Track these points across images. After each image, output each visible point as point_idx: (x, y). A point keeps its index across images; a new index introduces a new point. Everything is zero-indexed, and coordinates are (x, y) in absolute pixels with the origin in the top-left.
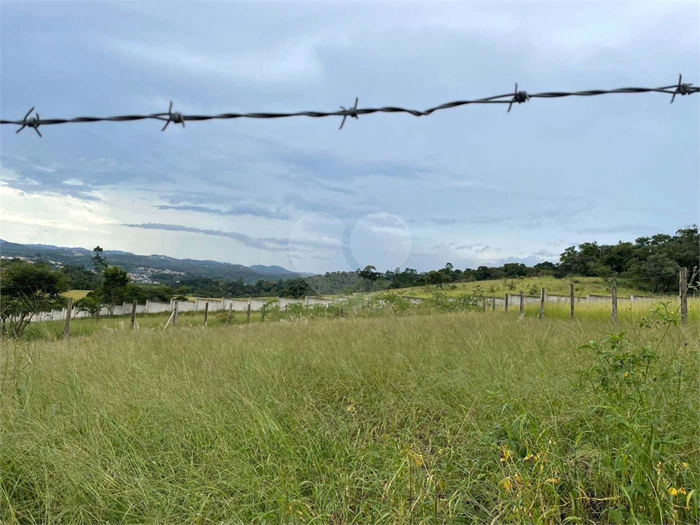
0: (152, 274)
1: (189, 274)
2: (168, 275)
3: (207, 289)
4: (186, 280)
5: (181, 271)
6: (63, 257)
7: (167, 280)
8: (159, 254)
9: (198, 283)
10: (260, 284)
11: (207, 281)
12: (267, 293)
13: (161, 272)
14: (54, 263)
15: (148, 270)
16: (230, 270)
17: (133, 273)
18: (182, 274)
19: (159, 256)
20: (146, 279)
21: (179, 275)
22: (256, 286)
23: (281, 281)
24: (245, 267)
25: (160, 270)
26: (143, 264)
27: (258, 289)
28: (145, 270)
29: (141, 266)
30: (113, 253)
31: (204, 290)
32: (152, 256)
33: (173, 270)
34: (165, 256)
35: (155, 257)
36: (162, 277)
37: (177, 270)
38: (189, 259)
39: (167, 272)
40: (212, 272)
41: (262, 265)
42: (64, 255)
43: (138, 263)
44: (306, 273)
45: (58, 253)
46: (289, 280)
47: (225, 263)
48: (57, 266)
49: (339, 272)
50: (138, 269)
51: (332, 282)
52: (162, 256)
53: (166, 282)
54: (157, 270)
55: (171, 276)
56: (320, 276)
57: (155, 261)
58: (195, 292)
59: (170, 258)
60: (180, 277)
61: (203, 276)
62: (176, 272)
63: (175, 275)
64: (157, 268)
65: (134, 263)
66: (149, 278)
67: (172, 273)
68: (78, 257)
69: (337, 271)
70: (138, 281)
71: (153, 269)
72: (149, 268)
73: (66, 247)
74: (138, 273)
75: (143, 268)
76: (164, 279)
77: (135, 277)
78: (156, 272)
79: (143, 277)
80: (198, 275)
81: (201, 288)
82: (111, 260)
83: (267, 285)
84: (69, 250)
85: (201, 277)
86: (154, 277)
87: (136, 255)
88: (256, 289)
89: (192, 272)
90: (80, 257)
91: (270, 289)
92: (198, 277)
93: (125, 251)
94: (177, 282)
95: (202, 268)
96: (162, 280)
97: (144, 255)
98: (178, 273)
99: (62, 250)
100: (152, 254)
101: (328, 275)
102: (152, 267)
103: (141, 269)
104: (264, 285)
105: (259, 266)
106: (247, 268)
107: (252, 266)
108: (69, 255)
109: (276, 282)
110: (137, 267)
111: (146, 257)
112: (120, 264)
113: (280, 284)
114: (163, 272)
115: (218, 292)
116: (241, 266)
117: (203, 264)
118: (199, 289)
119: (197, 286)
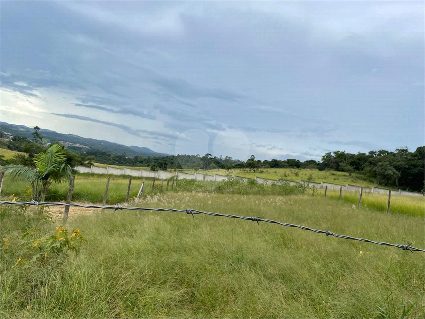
0: (68, 146)
1: (91, 148)
3: (103, 158)
4: (89, 151)
5: (86, 146)
6: (12, 130)
7: (77, 150)
9: (98, 154)
10: (136, 158)
11: (103, 154)
12: (141, 164)
14: (6, 133)
18: (87, 147)
19: (73, 135)
21: (85, 148)
22: (134, 159)
23: (149, 157)
25: (73, 144)
26: (62, 139)
27: (135, 161)
29: (62, 140)
30: (43, 130)
33: (81, 144)
34: (76, 136)
35: (70, 135)
37: (84, 144)
38: (91, 138)
39: (78, 145)
40: (106, 148)
41: (137, 146)
42: (13, 129)
43: (59, 138)
44: (165, 154)
45: (10, 128)
46: (154, 157)
47: (114, 143)
48: (8, 136)
49: (185, 155)
51: (181, 161)
52: (75, 135)
54: (71, 144)
55: (79, 149)
56: (174, 156)
57: (70, 138)
58: (96, 159)
59: (79, 136)
60: (85, 149)
62: (83, 146)
63: (83, 147)
64: (72, 143)
65: (57, 138)
67: (81, 146)
68: (21, 131)
72: (66, 142)
73: (14, 124)
75: (63, 142)
76: (75, 149)
78: (71, 145)
80: (97, 149)
83: (141, 159)
84: (16, 127)
85: (99, 150)
87: (58, 133)
88: (133, 161)
89: (93, 146)
90: (23, 131)
91: (143, 162)
92: (97, 150)
93: (51, 130)
94: (84, 152)
95: (100, 145)
96: (74, 150)
98: (84, 147)
99: (12, 126)
100: (68, 134)
102: (68, 142)
103: (61, 142)
104: (139, 159)
105: (135, 146)
106: (128, 147)
107: (130, 146)
108: (16, 129)
109: (146, 158)
110: (59, 140)
111: (64, 134)
112: (48, 138)
113: (149, 159)
114: (75, 145)
115: (109, 161)
116: (124, 146)
117: (100, 142)
118: (98, 158)
119: (97, 156)
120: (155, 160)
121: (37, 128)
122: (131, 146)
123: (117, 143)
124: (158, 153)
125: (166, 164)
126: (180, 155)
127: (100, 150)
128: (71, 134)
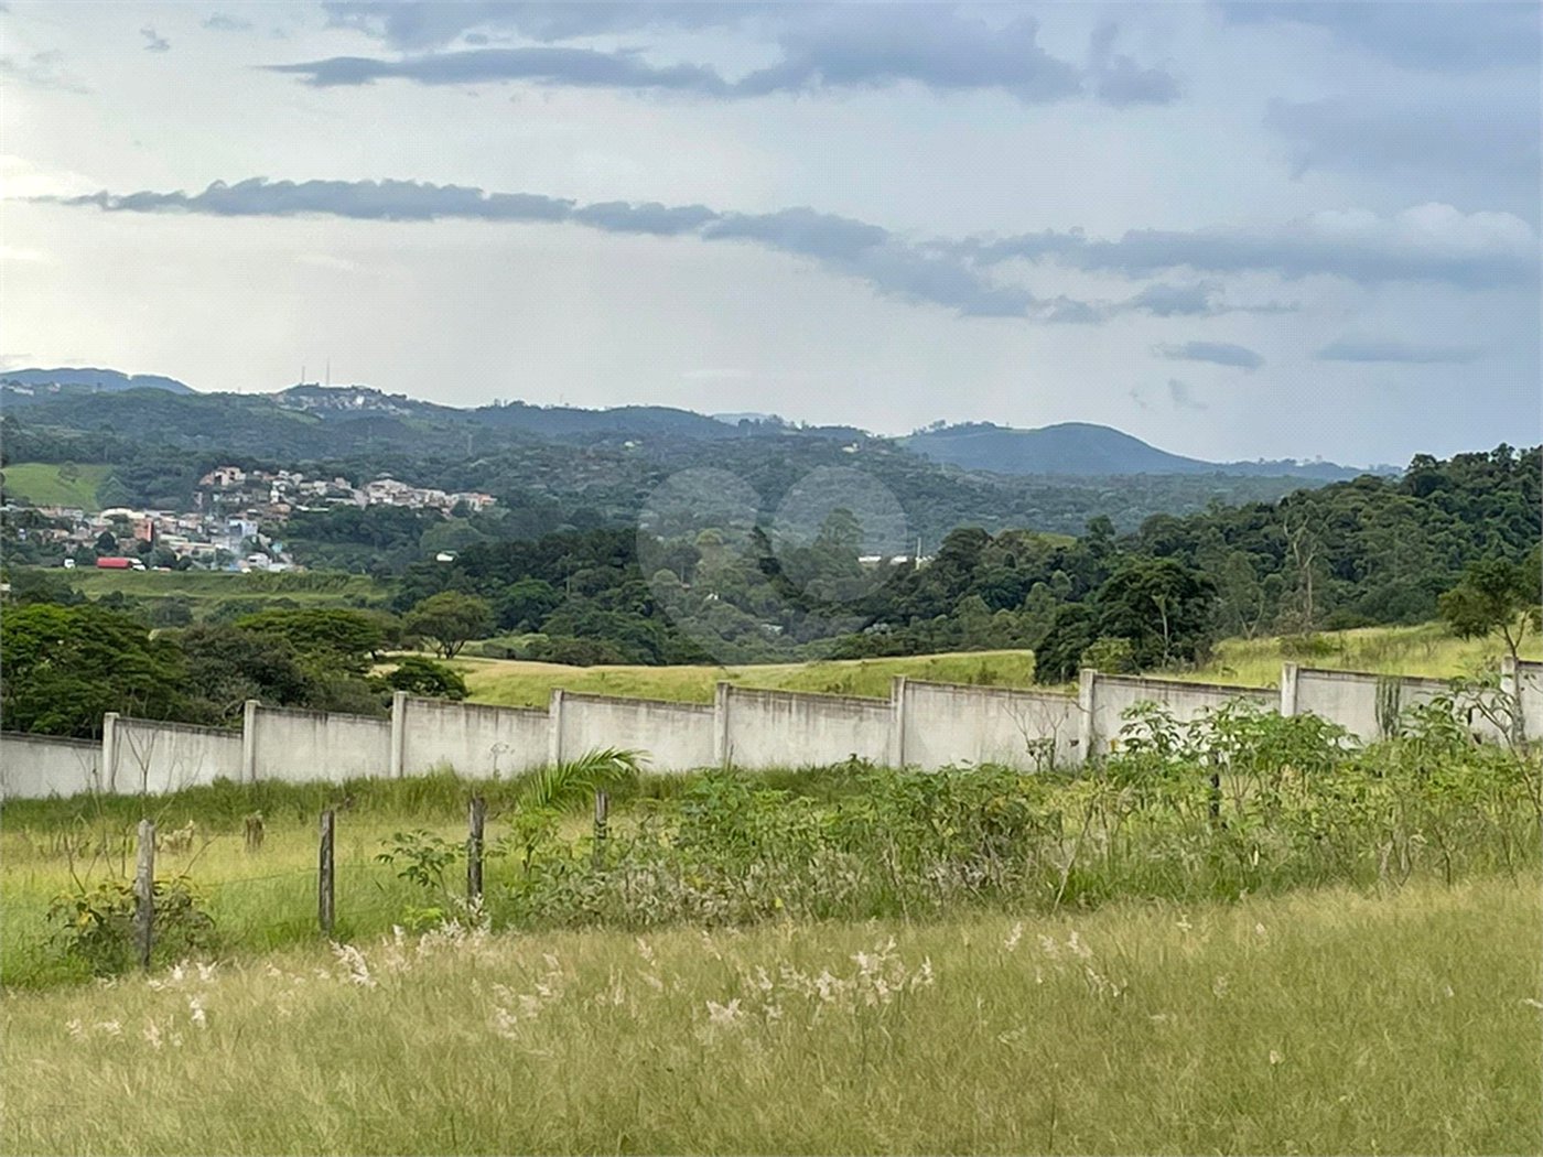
0: (295, 515)
1: (515, 501)
2: (383, 514)
3: (625, 600)
4: (491, 541)
5: (470, 487)
7: (384, 545)
8: (332, 386)
9: (567, 561)
10: (961, 555)
11: (623, 549)
12: (1005, 615)
13: (348, 495)
15: (268, 487)
16: (779, 464)
17: (180, 511)
18: (477, 501)
19: (337, 391)
20: (258, 548)
21: (461, 510)
22: (935, 570)
23: (1101, 527)
24: (878, 442)
25: (342, 484)
26: (239, 447)
27: (953, 593)
28: (250, 485)
29: (235, 462)
32: (289, 391)
33: (419, 481)
34: (368, 392)
35: (308, 402)
36: (358, 529)
37: (446, 478)
38: (518, 404)
39: (385, 492)
40: (660, 481)
41: (989, 426)
43: (204, 446)
46: (1150, 526)
47: (744, 422)
49: (1503, 450)
50: (208, 480)
51: (1459, 525)
52: (356, 391)
53: (381, 558)
54: (321, 487)
55: (406, 522)
56: (1369, 485)
57: (308, 428)
58: (553, 618)
59: (399, 400)
60: (461, 523)
62: (438, 494)
63: (434, 512)
64: (325, 474)
65: (185, 441)
66: (275, 538)
67: (415, 503)
69: (1489, 448)
70: (207, 560)
71: (299, 477)
72: (275, 472)
74: (206, 511)
75: (239, 476)
76: (366, 539)
77: (192, 535)
78: (318, 500)
79: (237, 531)
80: (571, 509)
81: (587, 591)
82: (46, 429)
83: (1011, 563)
85: (592, 516)
87: (197, 396)
88: (934, 587)
89: (539, 486)
91: (1027, 586)
93: (130, 373)
94: (442, 557)
95: (601, 457)
96: (356, 550)
98: (453, 499)
101: (1426, 478)
102: (293, 469)
103: (225, 481)
104: (990, 565)
106: (891, 443)
107: (919, 436)
109: (1069, 542)
110: (205, 469)
111: (251, 399)
112: (97, 454)
113: (1099, 552)
114: (359, 499)
116: (851, 434)
117: (605, 436)
118: (575, 599)
119: (559, 580)
120: (1164, 550)
122: (926, 424)
123: (776, 422)
124: (1220, 473)
125: (1191, 589)
126: (1445, 455)
127: (611, 511)
128: (314, 390)
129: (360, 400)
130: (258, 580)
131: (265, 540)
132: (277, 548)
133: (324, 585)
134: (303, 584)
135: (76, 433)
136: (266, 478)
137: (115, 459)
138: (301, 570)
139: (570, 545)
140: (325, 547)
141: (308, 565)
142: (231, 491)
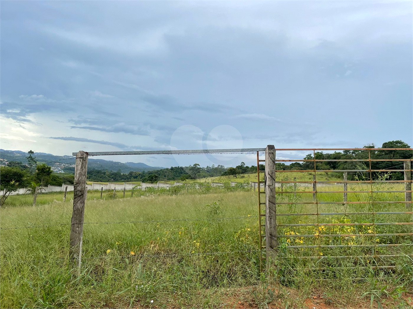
0: (64, 167)
3: (98, 177)
6: (8, 156)
9: (93, 173)
10: (131, 174)
11: (98, 172)
12: (135, 179)
14: (2, 160)
15: (62, 165)
16: (112, 165)
19: (69, 156)
20: (60, 171)
22: (128, 175)
23: (144, 172)
24: (122, 163)
25: (69, 165)
27: (130, 177)
28: (59, 165)
29: (58, 162)
30: (39, 154)
31: (96, 177)
35: (66, 157)
36: (70, 169)
40: (101, 166)
41: (132, 163)
42: (9, 155)
44: (159, 167)
45: (5, 154)
46: (148, 172)
47: (109, 161)
48: (4, 162)
49: (179, 167)
50: (55, 164)
51: (175, 173)
54: (67, 165)
56: (167, 169)
57: (66, 159)
58: (91, 178)
61: (96, 169)
64: (67, 164)
65: (53, 160)
68: (17, 157)
69: (177, 166)
70: (55, 171)
71: (65, 164)
73: (10, 150)
74: (55, 167)
75: (59, 164)
76: (72, 170)
77: (54, 169)
79: (58, 169)
80: (93, 168)
81: (95, 176)
82: (39, 158)
83: (135, 174)
84: (12, 152)
86: (65, 169)
87: (54, 156)
88: (128, 176)
90: (19, 157)
91: (137, 177)
92: (93, 169)
93: (47, 153)
95: (95, 163)
96: (71, 171)
97: (59, 156)
99: (8, 152)
100: (64, 155)
101: (172, 169)
102: (64, 163)
104: (133, 174)
105: (130, 163)
106: (123, 164)
107: (126, 163)
108: (12, 155)
109: (141, 173)
110: (55, 163)
113: (143, 174)
114: (71, 166)
115: (105, 179)
116: (120, 163)
117: (96, 161)
118: (93, 176)
119: (92, 174)
120: (149, 174)
121: (31, 152)
123: (112, 161)
124: (153, 168)
125: (156, 177)
129: (71, 157)
130: (61, 173)
131: (61, 170)
132: (62, 171)
133: (68, 174)
134: (65, 174)
135: (41, 159)
136: (61, 164)
137: (45, 161)
138: (65, 173)
139: (93, 171)
140: (68, 171)
141: (65, 172)
142: (58, 165)
